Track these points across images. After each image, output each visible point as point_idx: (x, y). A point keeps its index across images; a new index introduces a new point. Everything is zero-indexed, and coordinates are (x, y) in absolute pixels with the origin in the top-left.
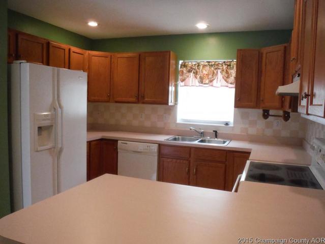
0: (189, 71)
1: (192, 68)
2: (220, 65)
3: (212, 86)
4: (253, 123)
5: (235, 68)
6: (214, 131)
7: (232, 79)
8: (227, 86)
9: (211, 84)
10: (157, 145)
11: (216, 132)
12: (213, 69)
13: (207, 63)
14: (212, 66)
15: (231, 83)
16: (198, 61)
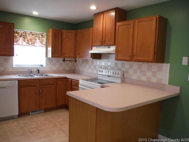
0: (21, 36)
1: (22, 34)
2: (38, 35)
3: (34, 46)
4: (54, 65)
5: (45, 37)
6: (37, 70)
7: (44, 43)
8: (42, 46)
9: (34, 45)
10: (17, 81)
11: (38, 70)
12: (34, 36)
13: (30, 33)
14: (33, 34)
15: (44, 45)
16: (25, 31)
